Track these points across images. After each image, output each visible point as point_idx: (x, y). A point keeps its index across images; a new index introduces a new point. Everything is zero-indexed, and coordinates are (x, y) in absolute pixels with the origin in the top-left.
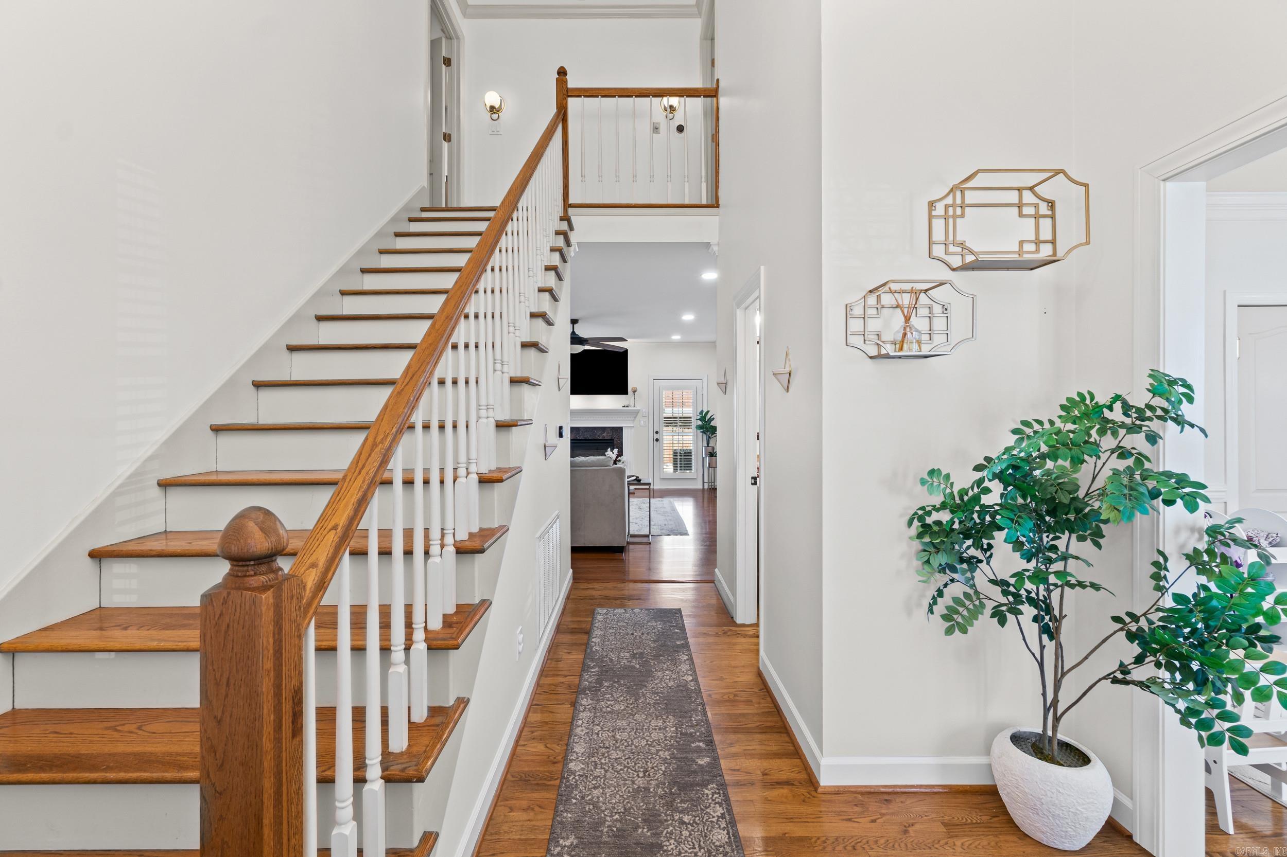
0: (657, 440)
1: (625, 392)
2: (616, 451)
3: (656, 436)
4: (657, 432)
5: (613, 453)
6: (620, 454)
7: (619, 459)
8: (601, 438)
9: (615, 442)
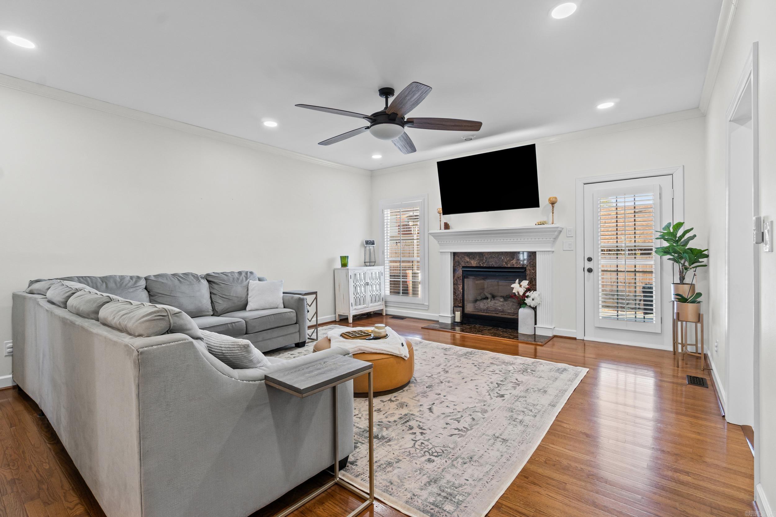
0: (590, 270)
1: (535, 203)
2: (525, 283)
3: (588, 265)
4: (590, 259)
5: (521, 286)
6: (532, 287)
7: (527, 294)
8: (509, 266)
9: (528, 272)
